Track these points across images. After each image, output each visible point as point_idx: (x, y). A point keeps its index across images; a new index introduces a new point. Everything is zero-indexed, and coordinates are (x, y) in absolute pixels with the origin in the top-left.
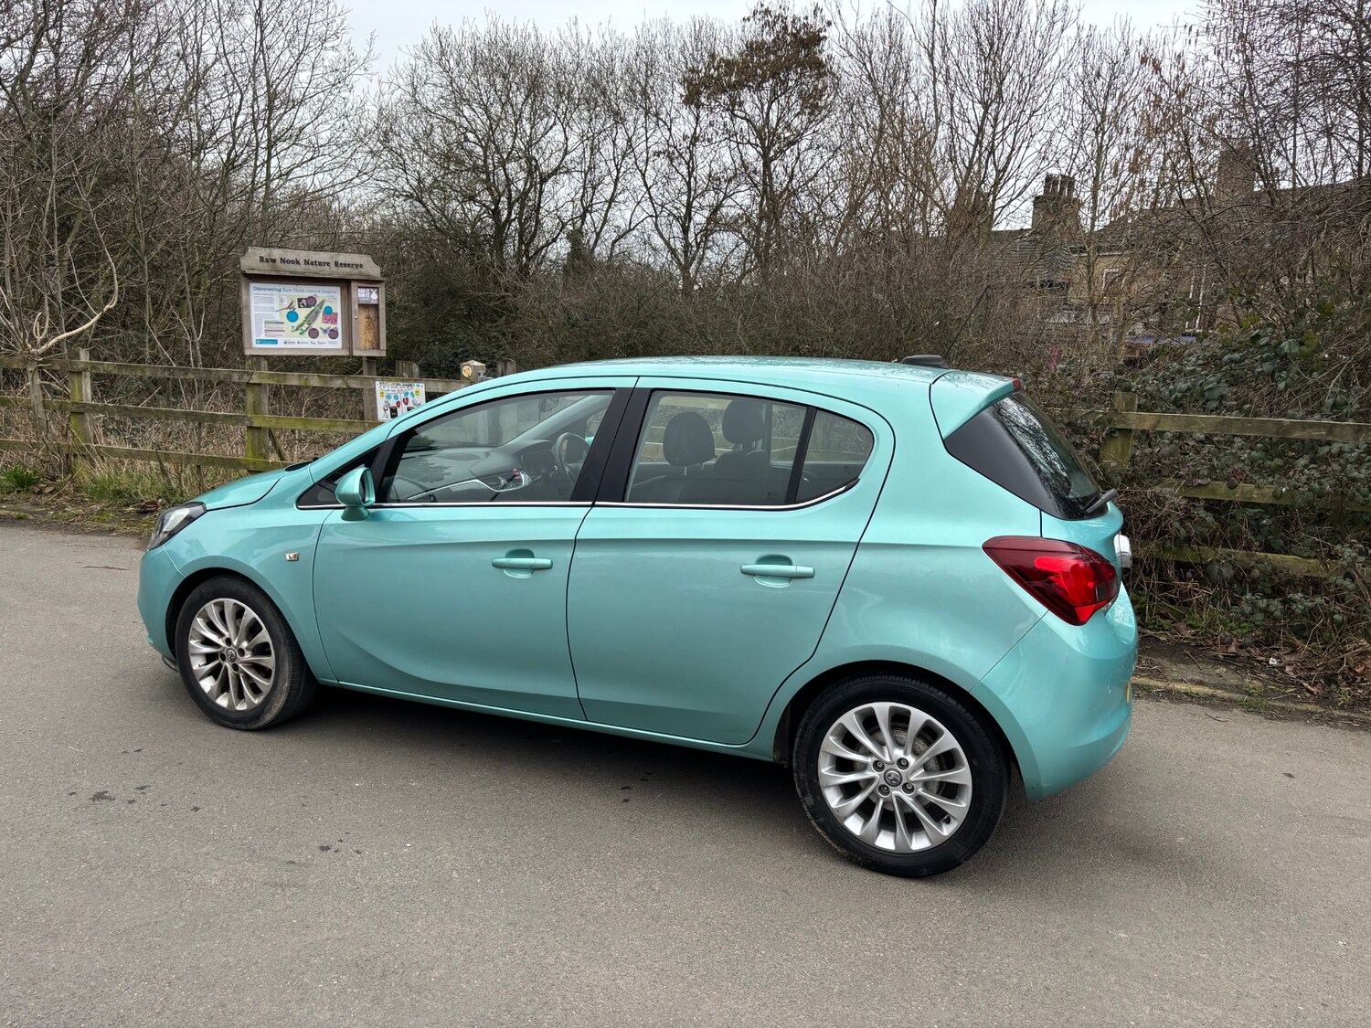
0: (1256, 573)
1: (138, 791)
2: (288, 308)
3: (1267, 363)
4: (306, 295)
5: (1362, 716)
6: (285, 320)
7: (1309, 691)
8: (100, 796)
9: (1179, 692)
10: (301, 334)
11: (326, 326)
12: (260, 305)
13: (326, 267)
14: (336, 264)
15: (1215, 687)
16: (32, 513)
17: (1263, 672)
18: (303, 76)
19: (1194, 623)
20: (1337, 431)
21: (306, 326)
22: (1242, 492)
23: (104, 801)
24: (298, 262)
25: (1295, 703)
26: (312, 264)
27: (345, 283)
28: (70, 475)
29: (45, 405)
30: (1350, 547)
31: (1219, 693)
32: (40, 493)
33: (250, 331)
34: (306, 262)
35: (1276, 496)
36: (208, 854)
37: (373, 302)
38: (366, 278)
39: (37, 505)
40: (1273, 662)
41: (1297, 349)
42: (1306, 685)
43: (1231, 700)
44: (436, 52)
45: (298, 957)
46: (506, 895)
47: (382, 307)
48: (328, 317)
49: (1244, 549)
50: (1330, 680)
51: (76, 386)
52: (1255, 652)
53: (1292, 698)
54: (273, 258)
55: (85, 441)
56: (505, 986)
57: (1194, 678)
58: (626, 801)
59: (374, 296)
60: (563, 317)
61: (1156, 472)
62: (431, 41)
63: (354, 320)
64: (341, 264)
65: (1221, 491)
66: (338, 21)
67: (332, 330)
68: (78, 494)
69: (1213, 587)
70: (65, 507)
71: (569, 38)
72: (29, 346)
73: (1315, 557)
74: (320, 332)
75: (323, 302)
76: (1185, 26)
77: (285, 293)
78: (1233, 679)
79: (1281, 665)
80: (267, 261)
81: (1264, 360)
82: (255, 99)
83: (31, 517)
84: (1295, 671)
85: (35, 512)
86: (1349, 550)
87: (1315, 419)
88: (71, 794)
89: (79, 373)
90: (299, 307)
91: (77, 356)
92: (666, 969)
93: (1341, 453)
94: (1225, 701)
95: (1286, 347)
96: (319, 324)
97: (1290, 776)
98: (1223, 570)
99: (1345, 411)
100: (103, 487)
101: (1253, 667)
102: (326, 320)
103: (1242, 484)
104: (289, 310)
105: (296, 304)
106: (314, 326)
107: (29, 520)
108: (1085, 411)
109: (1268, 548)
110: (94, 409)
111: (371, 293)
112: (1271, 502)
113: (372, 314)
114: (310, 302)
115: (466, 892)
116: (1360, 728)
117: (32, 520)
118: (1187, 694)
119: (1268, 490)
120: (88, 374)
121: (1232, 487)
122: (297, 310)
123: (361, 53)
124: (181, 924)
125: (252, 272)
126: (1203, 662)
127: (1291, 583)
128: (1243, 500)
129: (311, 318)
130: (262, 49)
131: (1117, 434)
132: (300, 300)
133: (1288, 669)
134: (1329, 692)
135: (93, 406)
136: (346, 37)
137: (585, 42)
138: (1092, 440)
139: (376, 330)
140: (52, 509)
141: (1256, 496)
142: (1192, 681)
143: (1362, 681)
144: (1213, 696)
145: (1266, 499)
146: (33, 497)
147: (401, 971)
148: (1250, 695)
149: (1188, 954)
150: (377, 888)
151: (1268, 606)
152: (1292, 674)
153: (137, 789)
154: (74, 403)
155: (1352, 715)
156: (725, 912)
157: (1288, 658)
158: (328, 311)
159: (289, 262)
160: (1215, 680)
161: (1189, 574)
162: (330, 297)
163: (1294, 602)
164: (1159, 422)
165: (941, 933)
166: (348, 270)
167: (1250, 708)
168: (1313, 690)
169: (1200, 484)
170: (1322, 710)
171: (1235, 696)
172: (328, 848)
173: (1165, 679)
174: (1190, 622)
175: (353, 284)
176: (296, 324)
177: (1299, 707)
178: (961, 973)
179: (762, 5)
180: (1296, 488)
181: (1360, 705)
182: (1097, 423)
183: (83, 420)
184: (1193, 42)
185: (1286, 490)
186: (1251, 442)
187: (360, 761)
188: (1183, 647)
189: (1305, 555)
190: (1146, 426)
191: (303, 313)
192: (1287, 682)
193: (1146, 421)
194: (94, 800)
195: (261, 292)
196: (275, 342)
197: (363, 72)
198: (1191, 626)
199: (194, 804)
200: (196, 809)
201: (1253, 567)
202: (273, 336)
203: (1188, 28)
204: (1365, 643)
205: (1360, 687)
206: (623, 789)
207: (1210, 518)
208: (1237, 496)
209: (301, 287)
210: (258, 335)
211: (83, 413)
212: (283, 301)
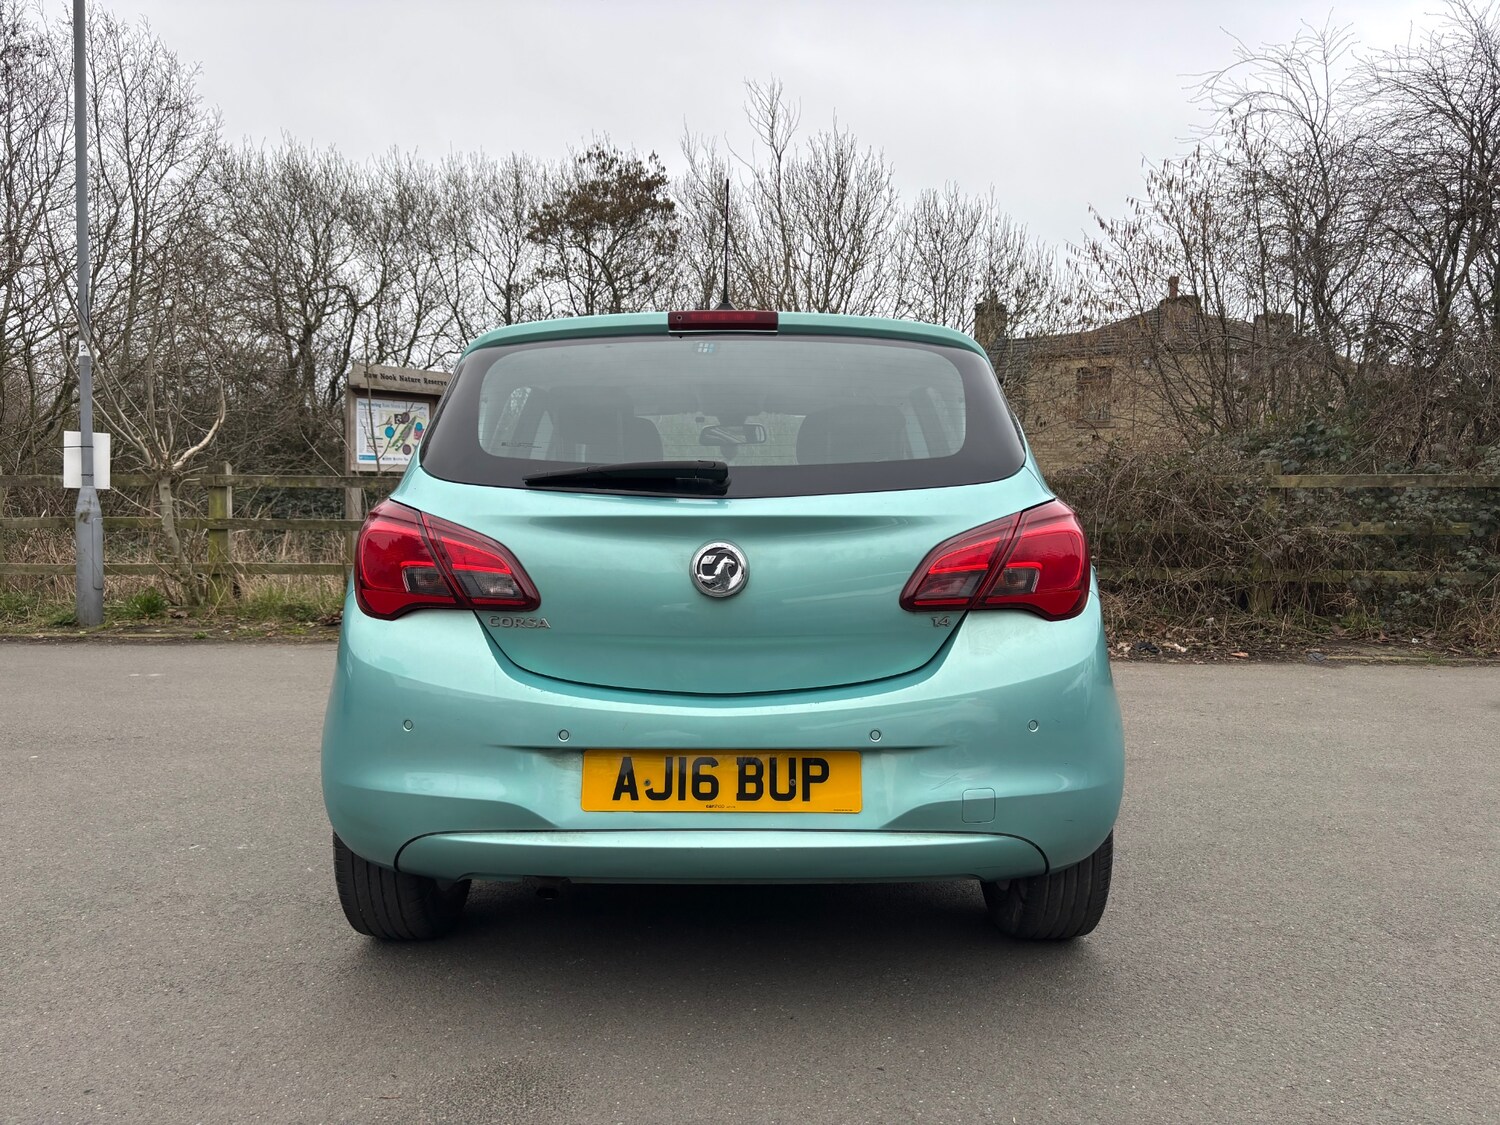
2: (388, 423)
4: (401, 411)
6: (384, 436)
10: (396, 450)
13: (416, 385)
14: (425, 381)
19: (1346, 624)
21: (401, 442)
22: (1364, 528)
24: (395, 379)
26: (406, 380)
27: (433, 400)
32: (179, 617)
33: (356, 447)
34: (402, 379)
35: (1391, 528)
40: (1415, 641)
42: (1451, 649)
43: (1420, 661)
48: (417, 433)
51: (217, 501)
52: (1398, 637)
53: (1451, 656)
54: (376, 374)
64: (429, 381)
74: (412, 448)
75: (414, 419)
77: (385, 408)
79: (1423, 642)
80: (371, 377)
89: (223, 488)
90: (396, 423)
91: (222, 470)
96: (411, 440)
98: (1365, 582)
101: (1407, 645)
102: (417, 437)
103: (1361, 523)
104: (387, 426)
105: (393, 420)
106: (407, 442)
110: (234, 526)
112: (1384, 533)
114: (403, 418)
119: (1382, 525)
120: (231, 489)
122: (394, 426)
125: (358, 387)
128: (1365, 534)
129: (405, 435)
131: (1270, 492)
132: (396, 416)
133: (1428, 643)
134: (1469, 652)
135: (238, 522)
141: (1372, 530)
145: (1379, 532)
152: (1436, 646)
154: (215, 520)
158: (418, 429)
159: (388, 378)
162: (421, 414)
166: (434, 387)
168: (1457, 651)
169: (1335, 525)
171: (1418, 659)
174: (1340, 625)
176: (393, 440)
177: (1464, 660)
179: (597, 148)
183: (226, 537)
185: (1397, 523)
189: (1408, 569)
191: (398, 429)
195: (365, 407)
196: (376, 458)
198: (1345, 627)
209: (397, 403)
210: (361, 451)
211: (226, 530)
212: (381, 416)
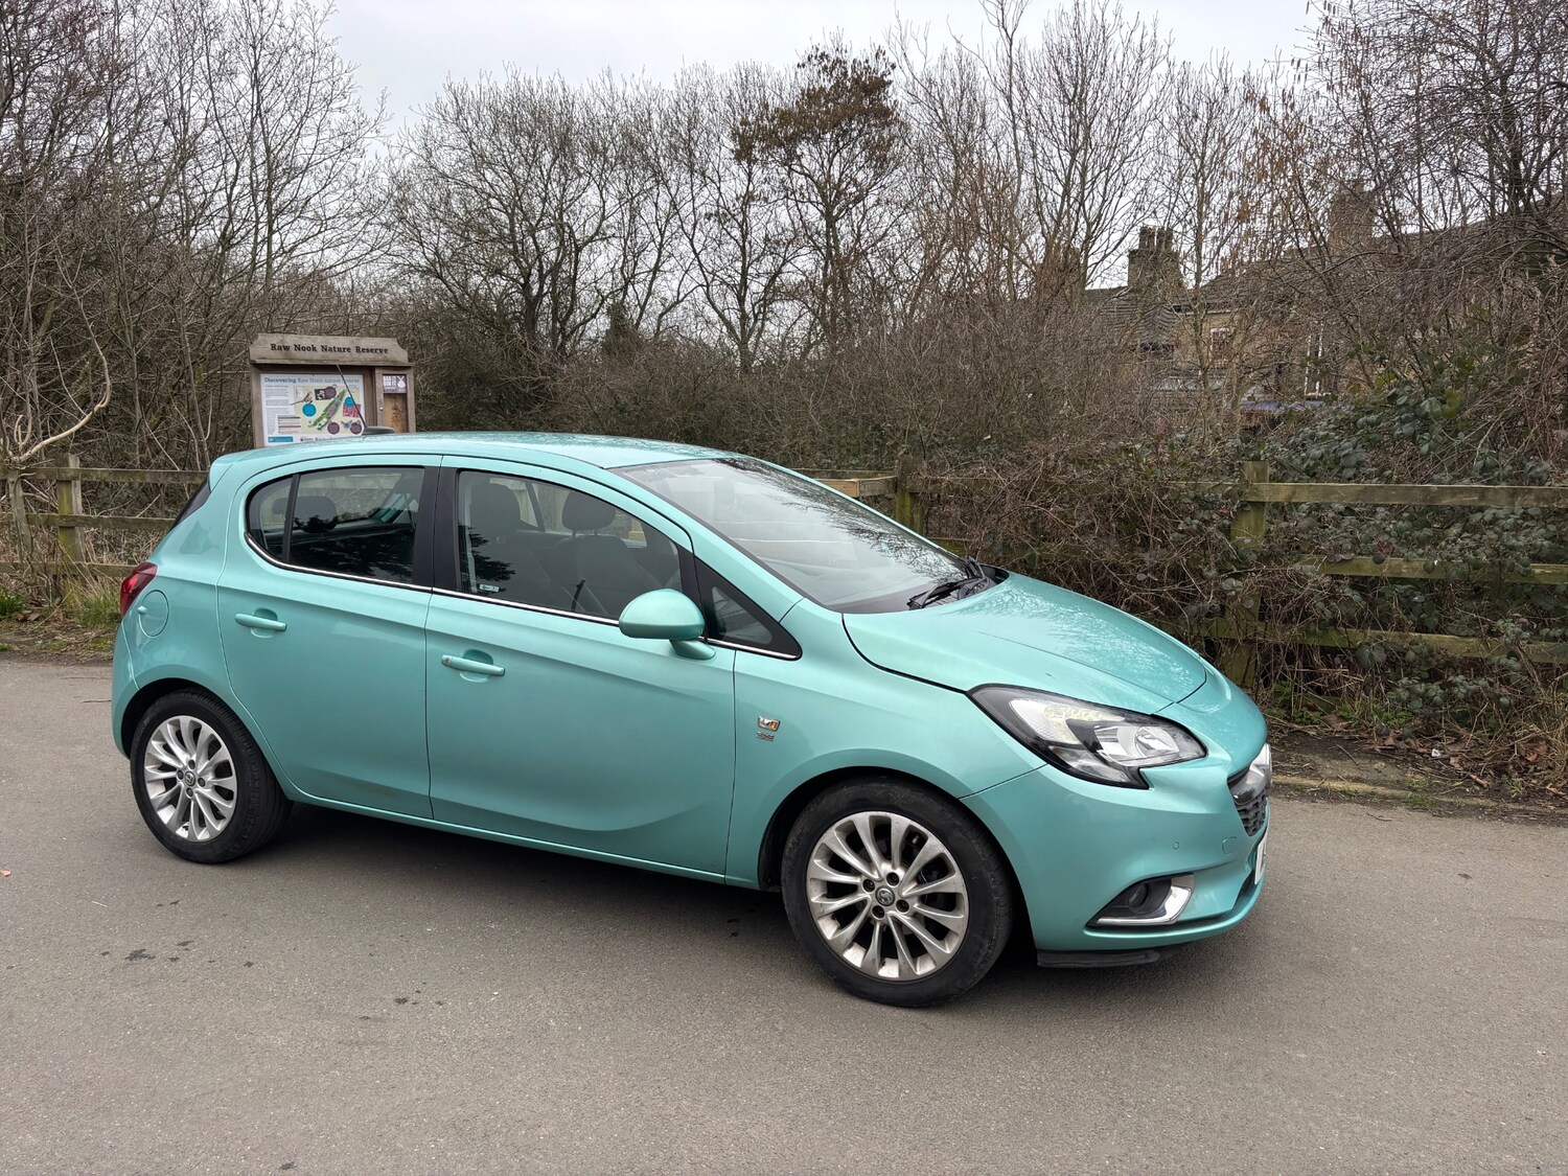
0: (1411, 655)
1: (181, 948)
2: (305, 400)
3: (1407, 425)
4: (324, 385)
5: (1539, 809)
6: (301, 414)
7: (1478, 784)
8: (136, 955)
9: (1336, 792)
10: (319, 429)
11: (347, 420)
12: (272, 398)
13: (347, 354)
14: (358, 349)
15: (1374, 784)
16: (18, 644)
17: (1426, 765)
18: (307, 142)
19: (1345, 714)
20: (1490, 495)
21: (325, 420)
22: (1390, 567)
23: (143, 960)
24: (314, 349)
25: (1464, 797)
26: (330, 350)
27: (367, 371)
28: (58, 599)
29: (29, 520)
30: (1513, 622)
31: (1380, 790)
32: (25, 620)
33: (262, 428)
34: (324, 348)
35: (1429, 569)
36: (270, 1013)
37: (400, 391)
38: (392, 364)
39: (23, 634)
40: (1436, 753)
41: (1439, 408)
42: (1474, 777)
43: (1393, 797)
44: (452, 111)
45: (387, 1121)
46: (612, 1042)
47: (411, 396)
48: (350, 408)
49: (1397, 630)
50: (1500, 770)
51: (65, 496)
52: (1415, 743)
53: (1460, 792)
54: (286, 345)
55: (76, 559)
56: (623, 1141)
57: (1351, 775)
58: (735, 935)
59: (401, 384)
60: (609, 402)
61: (1294, 548)
62: (446, 99)
63: (379, 411)
64: (363, 349)
65: (1367, 566)
66: (345, 79)
67: (355, 424)
68: (68, 621)
69: (1364, 674)
70: (54, 635)
71: (602, 90)
72: (11, 453)
73: (1474, 636)
74: (341, 426)
75: (343, 393)
76: (1293, 61)
77: (301, 384)
78: (1393, 774)
79: (1444, 756)
80: (280, 348)
81: (1403, 422)
82: (253, 167)
83: (16, 648)
84: (1460, 763)
85: (21, 643)
86: (1512, 625)
87: (1465, 483)
88: (104, 954)
89: (68, 482)
90: (317, 399)
91: (66, 462)
92: (802, 1114)
93: (1495, 520)
94: (1387, 798)
95: (1428, 406)
96: (339, 417)
97: (1466, 876)
98: (1374, 654)
99: (1497, 473)
100: (97, 610)
101: (1414, 763)
102: (347, 413)
103: (1389, 558)
104: (305, 403)
105: (313, 396)
106: (333, 420)
107: (14, 652)
108: (1212, 484)
109: (1422, 628)
110: (86, 522)
111: (398, 380)
112: (1421, 576)
113: (399, 405)
114: (329, 393)
115: (567, 1042)
116: (1538, 822)
117: (18, 651)
118: (1343, 792)
119: (1419, 564)
120: (79, 483)
121: (1379, 561)
122: (315, 403)
123: (372, 115)
124: (250, 1090)
125: (263, 361)
126: (1360, 757)
127: (1449, 664)
128: (1391, 576)
129: (330, 412)
130: (259, 113)
131: (1249, 508)
132: (317, 391)
133: (1452, 761)
134: (1501, 784)
135: (85, 519)
136: (355, 97)
137: (621, 95)
138: (1222, 516)
139: (404, 423)
140: (40, 639)
141: (1405, 571)
142: (1348, 778)
143: (1536, 770)
144: (1373, 794)
145: (1416, 574)
146: (16, 625)
147: (504, 1130)
148: (1415, 790)
149: (1375, 1072)
150: (467, 1042)
151: (1427, 690)
152: (1457, 766)
153: (180, 944)
154: (62, 517)
155: (1528, 808)
156: (859, 1050)
157: (1451, 749)
158: (350, 404)
159: (304, 349)
160: (1375, 776)
161: (1337, 660)
162: (355, 387)
163: (1455, 685)
164: (1294, 493)
165: (1102, 1062)
166: (371, 355)
167: (1415, 805)
168: (1482, 782)
169: (1343, 560)
170: (1494, 804)
171: (1397, 793)
172: (404, 1001)
173: (1318, 777)
174: (1341, 713)
175: (377, 371)
176: (313, 418)
177: (1469, 801)
178: (1128, 1105)
179: (817, 49)
180: (1449, 559)
181: (1535, 797)
182: (1226, 496)
183: (73, 536)
184: (1303, 76)
185: (1439, 563)
186: (1396, 512)
187: (430, 904)
188: (1335, 741)
189: (1463, 633)
190: (1281, 498)
191: (321, 406)
192: (1453, 775)
193: (1281, 492)
194: (131, 960)
195: (273, 384)
196: (290, 439)
197: (374, 134)
198: (1343, 718)
199: (246, 959)
200: (249, 964)
201: (1407, 650)
202: (289, 433)
203: (1296, 63)
204: (1535, 729)
205: (1534, 777)
206: (729, 921)
207: (1357, 597)
208: (1385, 571)
209: (316, 377)
210: (270, 432)
211: (73, 528)
212: (298, 393)
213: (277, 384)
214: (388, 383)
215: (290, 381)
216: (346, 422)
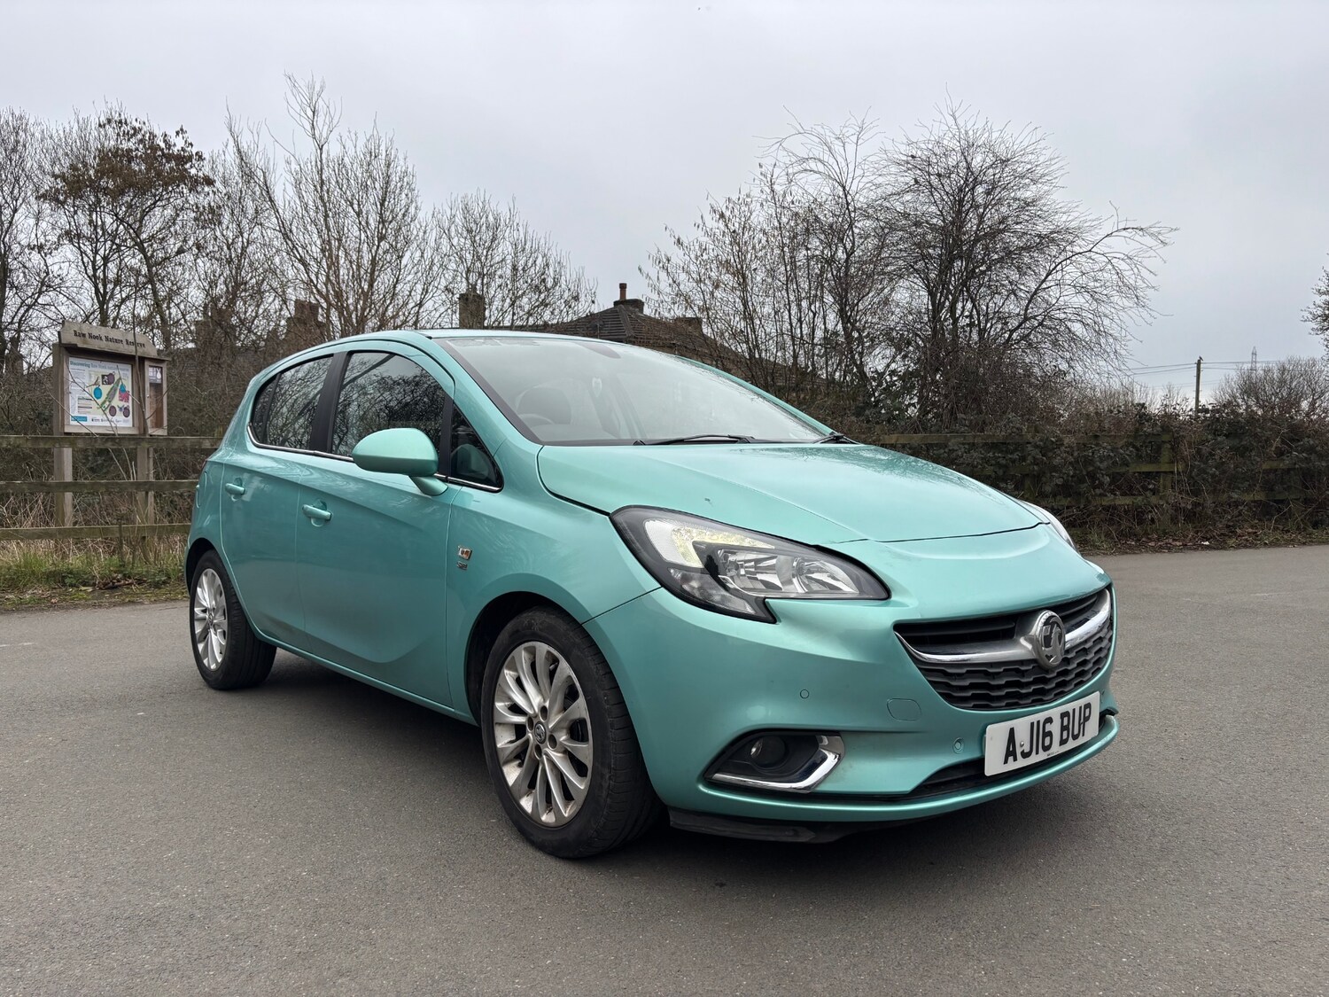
2: (95, 384)
4: (107, 372)
6: (93, 397)
10: (103, 411)
11: (121, 404)
12: (76, 380)
13: (120, 345)
14: (127, 342)
21: (107, 403)
24: (100, 339)
26: (110, 340)
27: (138, 362)
33: (68, 408)
34: (107, 339)
37: (158, 382)
38: (154, 357)
47: (165, 387)
48: (123, 394)
54: (83, 332)
59: (159, 376)
63: (144, 399)
64: (130, 342)
67: (125, 408)
74: (118, 409)
75: (119, 380)
77: (93, 369)
80: (79, 335)
90: (103, 384)
96: (116, 402)
102: (121, 398)
104: (95, 387)
105: (100, 380)
106: (113, 404)
111: (157, 372)
113: (157, 394)
114: (108, 379)
122: (102, 387)
125: (70, 346)
129: (111, 396)
132: (103, 376)
139: (160, 410)
158: (123, 390)
159: (96, 337)
162: (124, 374)
175: (147, 363)
176: (100, 401)
191: (105, 389)
195: (76, 368)
196: (85, 419)
202: (85, 413)
209: (103, 364)
212: (90, 377)
213: (79, 367)
214: (153, 374)
215: (86, 365)
216: (121, 406)
